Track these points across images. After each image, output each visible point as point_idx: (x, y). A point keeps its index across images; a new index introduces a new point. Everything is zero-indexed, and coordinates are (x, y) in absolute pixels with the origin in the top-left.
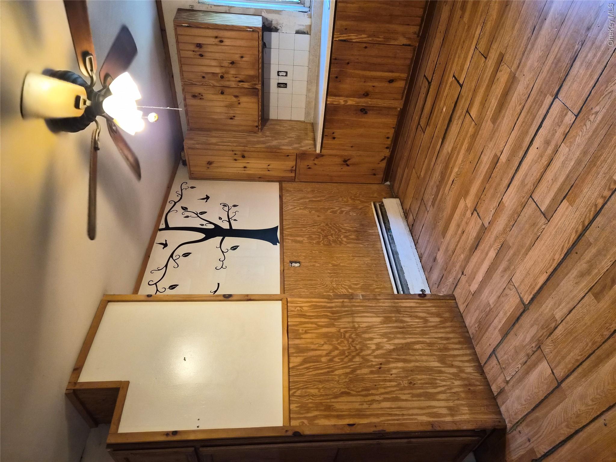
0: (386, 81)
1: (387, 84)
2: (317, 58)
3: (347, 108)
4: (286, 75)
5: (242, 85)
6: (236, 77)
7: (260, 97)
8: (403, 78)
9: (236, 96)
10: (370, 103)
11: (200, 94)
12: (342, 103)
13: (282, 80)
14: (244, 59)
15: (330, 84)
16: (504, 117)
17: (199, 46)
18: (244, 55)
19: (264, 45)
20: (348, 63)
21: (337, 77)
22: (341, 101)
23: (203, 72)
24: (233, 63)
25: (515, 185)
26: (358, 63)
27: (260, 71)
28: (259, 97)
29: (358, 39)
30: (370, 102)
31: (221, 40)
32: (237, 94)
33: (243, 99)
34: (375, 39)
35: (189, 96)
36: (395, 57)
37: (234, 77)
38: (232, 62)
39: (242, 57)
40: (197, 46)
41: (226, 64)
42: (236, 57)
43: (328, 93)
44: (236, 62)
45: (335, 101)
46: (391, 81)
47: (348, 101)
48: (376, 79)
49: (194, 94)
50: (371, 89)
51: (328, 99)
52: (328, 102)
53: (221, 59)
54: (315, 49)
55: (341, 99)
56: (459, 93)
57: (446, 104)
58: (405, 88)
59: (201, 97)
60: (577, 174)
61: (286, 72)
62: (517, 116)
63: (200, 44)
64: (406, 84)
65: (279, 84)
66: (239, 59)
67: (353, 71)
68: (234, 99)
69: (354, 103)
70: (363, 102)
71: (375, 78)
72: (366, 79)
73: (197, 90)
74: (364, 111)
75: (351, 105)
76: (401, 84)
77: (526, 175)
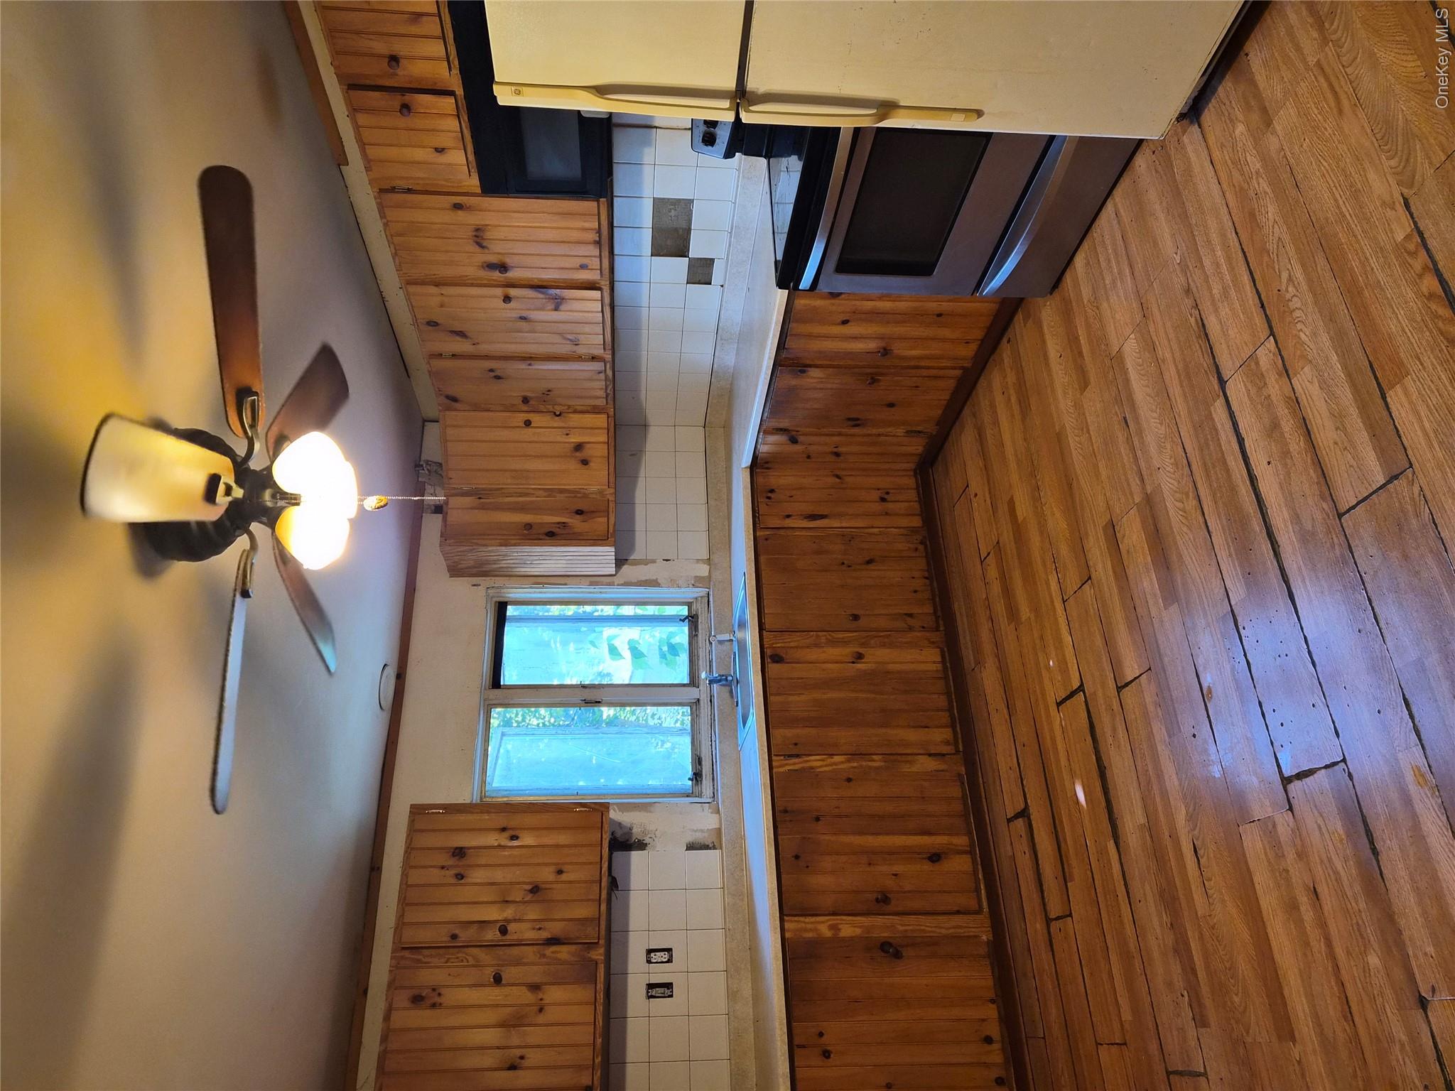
0: (923, 858)
1: (927, 866)
2: (743, 900)
3: (843, 949)
4: (670, 961)
5: (553, 952)
6: (540, 929)
7: (600, 986)
8: (960, 848)
9: (535, 987)
10: (901, 928)
11: (434, 990)
12: (827, 933)
13: (660, 974)
14: (564, 877)
15: (783, 876)
16: (1180, 556)
17: (460, 852)
18: (565, 868)
19: (614, 884)
20: (818, 819)
21: (797, 857)
22: (822, 927)
23: (454, 923)
24: (535, 889)
25: (1299, 568)
26: (840, 816)
27: (603, 907)
28: (598, 988)
29: (826, 766)
30: (902, 925)
31: (514, 834)
32: (537, 979)
33: (554, 994)
34: (864, 763)
35: (402, 999)
36: (923, 798)
37: (534, 929)
38: (532, 889)
39: (560, 872)
40: (454, 855)
41: (517, 895)
42: (547, 875)
43: (786, 909)
44: (543, 886)
45: (806, 930)
46: (935, 858)
47: (840, 926)
48: (894, 853)
49: (416, 992)
50: (890, 883)
51: (787, 925)
52: (787, 935)
53: (508, 880)
54: (737, 877)
55: (823, 922)
56: (1084, 704)
57: (1078, 772)
58: (975, 872)
59: (437, 1000)
60: (1356, 346)
61: (669, 950)
62: (1199, 512)
63: (461, 848)
64: (974, 862)
65: (651, 986)
66: (551, 877)
67: (833, 838)
68: (528, 997)
69: (858, 931)
70: (882, 926)
71: (891, 854)
72: (873, 856)
73: (428, 976)
74: (890, 950)
75: (852, 938)
76: (960, 864)
77: (1296, 518)
